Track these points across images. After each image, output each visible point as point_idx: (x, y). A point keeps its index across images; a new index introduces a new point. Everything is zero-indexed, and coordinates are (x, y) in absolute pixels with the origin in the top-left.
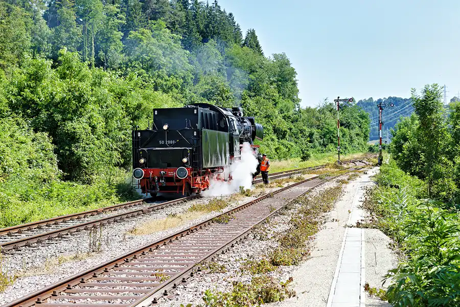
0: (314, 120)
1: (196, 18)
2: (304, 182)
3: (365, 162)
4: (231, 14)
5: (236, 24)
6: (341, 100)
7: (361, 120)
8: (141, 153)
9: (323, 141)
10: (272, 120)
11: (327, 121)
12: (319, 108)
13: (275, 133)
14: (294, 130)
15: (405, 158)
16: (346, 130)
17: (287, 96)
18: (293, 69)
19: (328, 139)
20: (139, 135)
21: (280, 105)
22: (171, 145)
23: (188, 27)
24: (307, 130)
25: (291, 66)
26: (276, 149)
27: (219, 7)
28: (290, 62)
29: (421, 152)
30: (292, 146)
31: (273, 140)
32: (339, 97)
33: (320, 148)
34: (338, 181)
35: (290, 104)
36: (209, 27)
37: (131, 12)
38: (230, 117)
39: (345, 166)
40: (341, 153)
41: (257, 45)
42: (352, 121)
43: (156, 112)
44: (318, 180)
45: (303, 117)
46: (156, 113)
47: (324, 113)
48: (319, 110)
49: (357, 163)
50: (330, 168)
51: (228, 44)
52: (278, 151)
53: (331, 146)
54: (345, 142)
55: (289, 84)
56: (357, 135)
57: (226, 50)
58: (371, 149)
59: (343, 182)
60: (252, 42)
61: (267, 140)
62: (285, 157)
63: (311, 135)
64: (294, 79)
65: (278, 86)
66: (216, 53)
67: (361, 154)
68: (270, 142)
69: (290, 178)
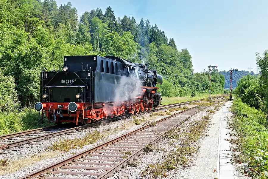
0: (199, 78)
1: (147, 32)
2: (187, 110)
3: (223, 98)
4: (163, 32)
5: (165, 36)
6: (211, 67)
7: (220, 79)
8: (45, 89)
9: (203, 88)
10: (178, 77)
11: (206, 79)
12: (201, 73)
13: (179, 83)
14: (190, 83)
15: (246, 97)
16: (214, 83)
17: (187, 68)
18: (190, 56)
19: (206, 87)
20: (46, 76)
21: (183, 72)
22: (69, 84)
23: (143, 36)
24: (196, 83)
25: (190, 54)
26: (180, 91)
27: (157, 27)
28: (189, 53)
29: (256, 94)
30: (188, 90)
31: (178, 87)
32: (210, 65)
33: (201, 91)
34: (208, 111)
35: (189, 71)
36: (152, 37)
37: (117, 29)
38: (131, 67)
39: (213, 100)
40: (211, 94)
41: (175, 45)
42: (217, 79)
43: (66, 58)
44: (196, 109)
45: (194, 77)
46: (66, 60)
47: (204, 75)
48: (201, 74)
49: (219, 99)
50: (205, 101)
51: (161, 44)
52: (181, 92)
53: (206, 90)
54: (213, 88)
55: (188, 63)
56: (219, 85)
57: (160, 46)
58: (225, 92)
59: (211, 112)
60: (172, 44)
61: (176, 87)
62: (184, 95)
63: (198, 85)
64: (191, 60)
65: (183, 63)
66: (155, 48)
67: (221, 94)
68: (177, 88)
69: (180, 107)
